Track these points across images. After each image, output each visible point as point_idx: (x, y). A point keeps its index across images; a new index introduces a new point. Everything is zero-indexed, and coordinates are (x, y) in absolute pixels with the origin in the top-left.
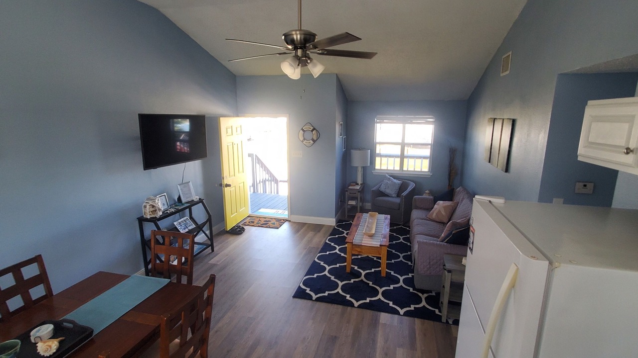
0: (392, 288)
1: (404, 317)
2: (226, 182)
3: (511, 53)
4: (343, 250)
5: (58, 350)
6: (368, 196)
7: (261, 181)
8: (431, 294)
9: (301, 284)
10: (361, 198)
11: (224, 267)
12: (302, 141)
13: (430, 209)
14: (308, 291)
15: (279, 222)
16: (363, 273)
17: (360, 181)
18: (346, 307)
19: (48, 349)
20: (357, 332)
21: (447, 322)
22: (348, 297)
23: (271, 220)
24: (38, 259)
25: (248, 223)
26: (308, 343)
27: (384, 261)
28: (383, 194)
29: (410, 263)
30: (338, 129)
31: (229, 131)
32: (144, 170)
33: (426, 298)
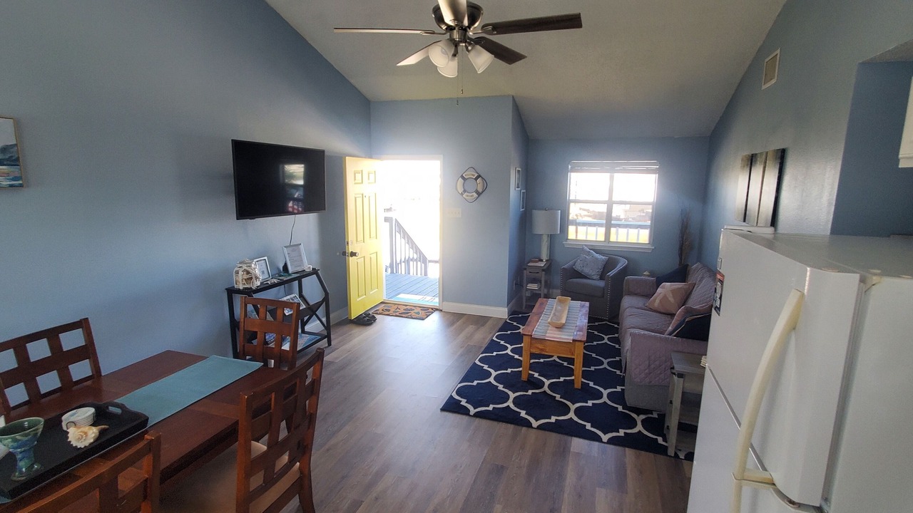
0: (591, 405)
1: (608, 446)
2: (351, 249)
3: (778, 51)
4: (518, 351)
5: (96, 440)
6: (557, 279)
7: (403, 260)
8: (650, 416)
9: (454, 393)
10: (546, 282)
11: (343, 367)
12: (462, 194)
13: (649, 295)
14: (464, 402)
15: (426, 312)
16: (547, 382)
17: (545, 256)
18: (520, 428)
19: (82, 436)
20: (535, 462)
21: (676, 456)
22: (523, 413)
23: (413, 308)
24: (83, 324)
25: (381, 311)
26: (461, 473)
27: (578, 367)
28: (579, 275)
29: (618, 372)
30: (513, 179)
31: (359, 176)
32: (237, 219)
33: (643, 422)
